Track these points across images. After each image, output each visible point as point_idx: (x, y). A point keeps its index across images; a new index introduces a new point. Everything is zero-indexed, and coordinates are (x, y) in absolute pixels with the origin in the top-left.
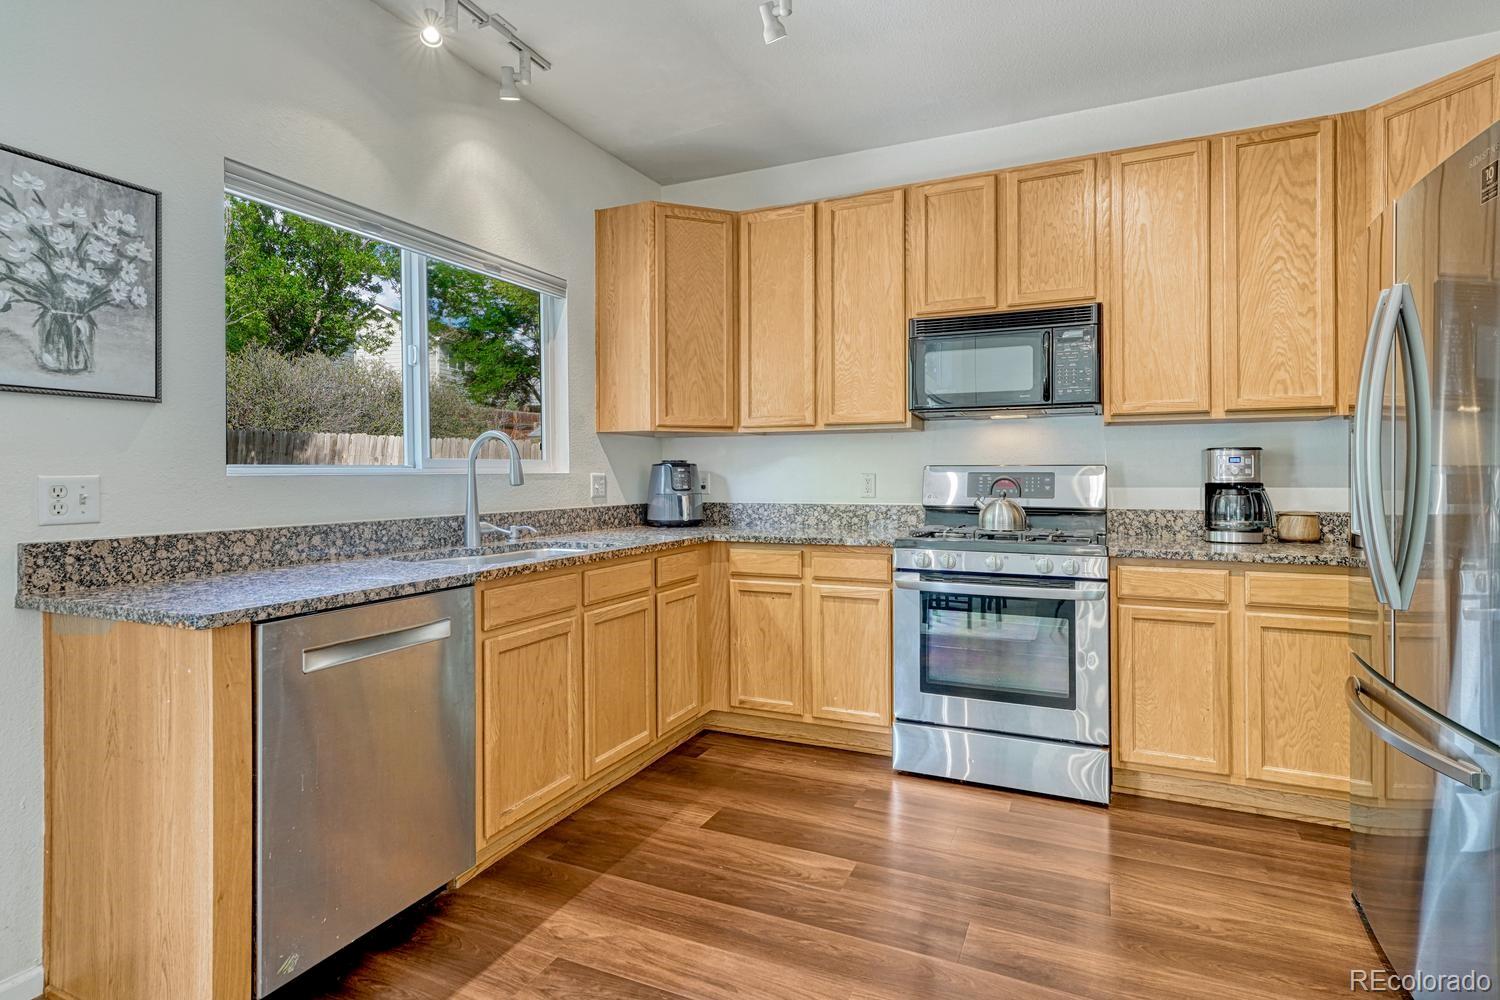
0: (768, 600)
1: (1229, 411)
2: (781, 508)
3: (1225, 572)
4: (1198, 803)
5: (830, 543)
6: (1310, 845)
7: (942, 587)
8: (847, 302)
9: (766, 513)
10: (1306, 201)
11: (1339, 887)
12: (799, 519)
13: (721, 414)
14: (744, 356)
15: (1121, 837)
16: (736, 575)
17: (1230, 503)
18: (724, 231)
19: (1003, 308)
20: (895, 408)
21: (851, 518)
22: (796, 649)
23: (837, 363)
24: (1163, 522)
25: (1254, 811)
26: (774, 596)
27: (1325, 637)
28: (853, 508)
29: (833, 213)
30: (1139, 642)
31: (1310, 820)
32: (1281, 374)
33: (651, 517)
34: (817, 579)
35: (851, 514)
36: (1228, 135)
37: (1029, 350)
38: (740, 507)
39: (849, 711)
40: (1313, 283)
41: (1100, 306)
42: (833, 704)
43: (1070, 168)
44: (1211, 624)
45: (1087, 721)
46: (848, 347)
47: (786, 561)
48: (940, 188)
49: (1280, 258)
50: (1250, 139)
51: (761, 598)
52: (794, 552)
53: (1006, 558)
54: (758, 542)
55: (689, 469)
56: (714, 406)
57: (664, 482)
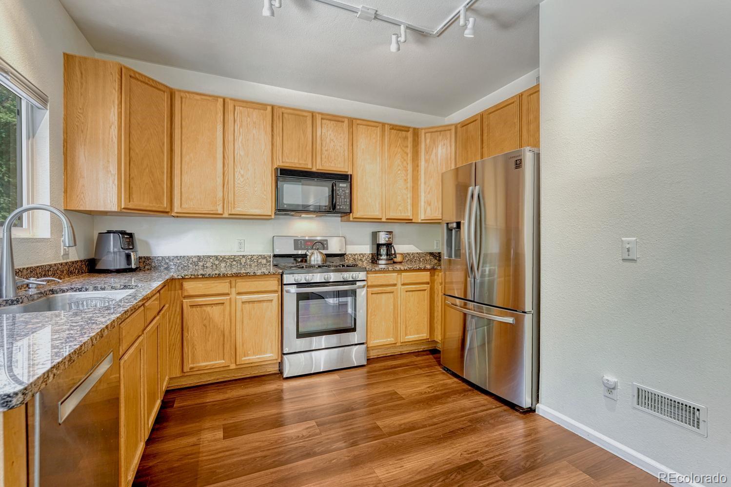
0: (208, 309)
1: (387, 219)
2: (189, 258)
3: (396, 274)
4: (385, 355)
5: (249, 274)
6: (419, 358)
8: (242, 153)
9: (178, 261)
10: (406, 153)
11: (436, 367)
12: (201, 264)
13: (162, 203)
14: (177, 172)
15: (371, 374)
16: (185, 297)
17: (383, 251)
18: (166, 97)
19: (314, 170)
20: (268, 208)
21: (232, 262)
22: (227, 333)
23: (236, 183)
24: (359, 258)
25: (399, 353)
26: (213, 305)
27: (419, 292)
28: (232, 257)
29: (234, 106)
30: (373, 302)
31: (413, 351)
32: (400, 208)
33: (100, 266)
34: (239, 294)
35: (232, 260)
36: (388, 124)
38: (161, 258)
39: (257, 357)
40: (407, 179)
41: (351, 175)
42: (248, 355)
43: (340, 119)
44: (393, 292)
46: (242, 176)
47: (221, 286)
48: (289, 111)
49: (399, 170)
50: (394, 127)
51: (204, 308)
52: (226, 281)
53: (313, 275)
54: (204, 277)
55: (131, 235)
56: (158, 199)
57: (113, 245)
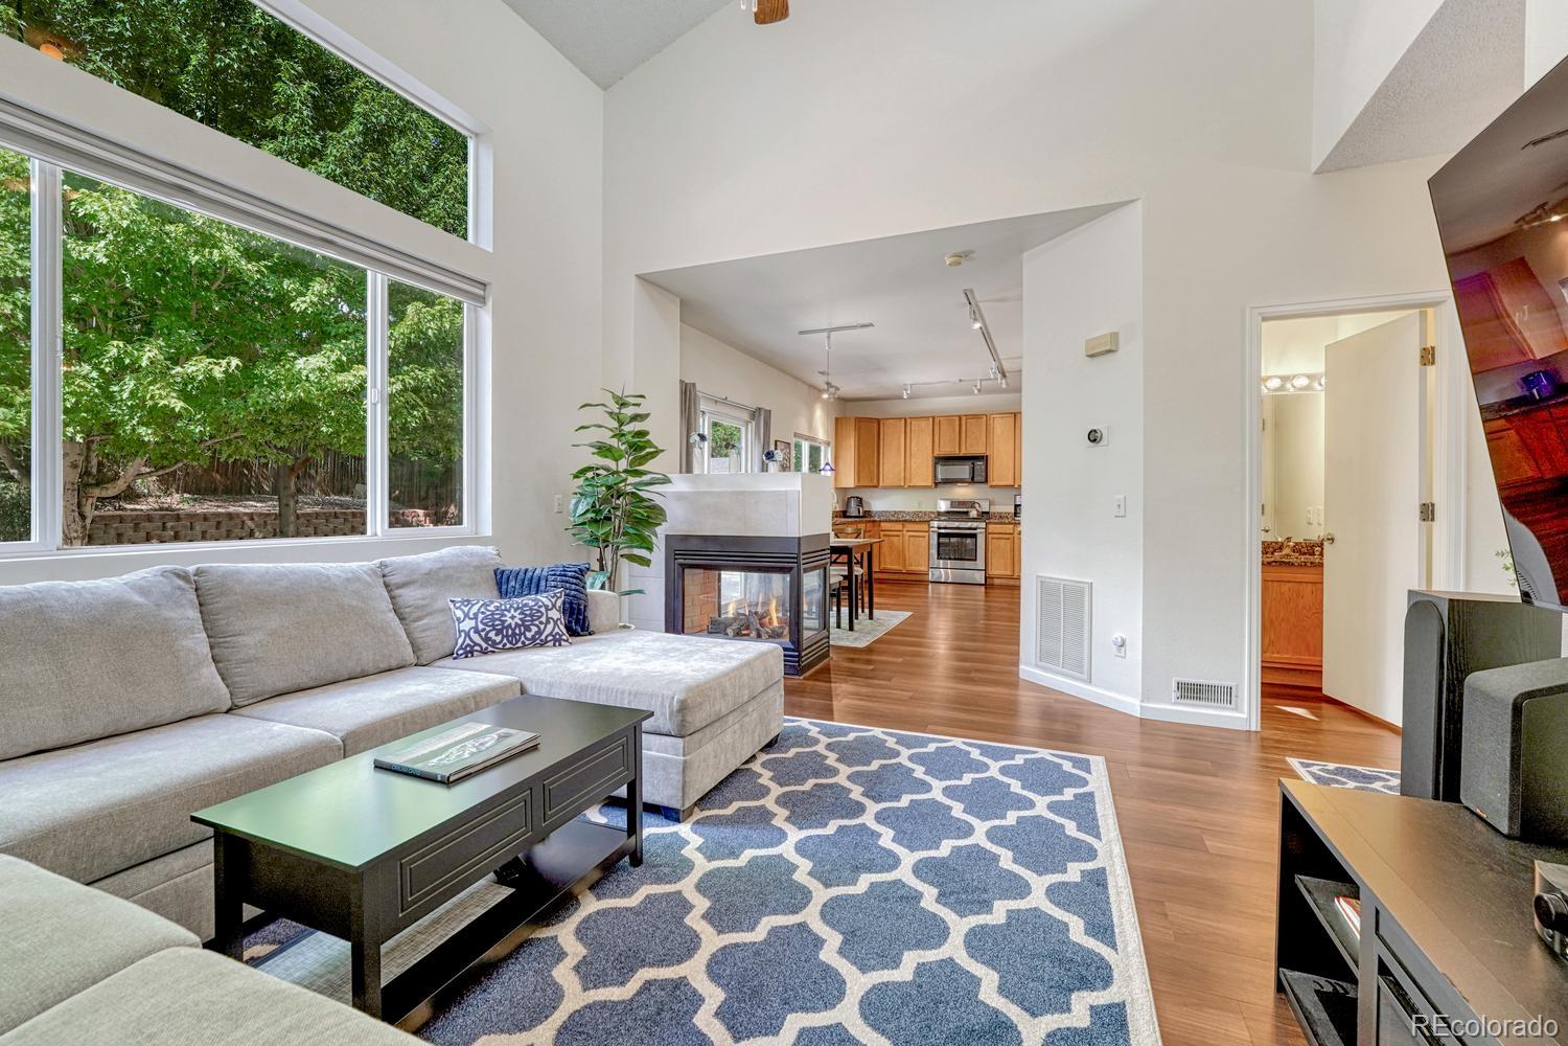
0: (892, 538)
3: (1013, 526)
7: (943, 531)
8: (915, 449)
13: (873, 482)
14: (881, 463)
15: (987, 593)
16: (881, 530)
18: (876, 425)
19: (961, 455)
20: (930, 482)
22: (901, 552)
23: (912, 467)
24: (1005, 515)
26: (895, 537)
28: (916, 511)
29: (911, 420)
30: (993, 544)
33: (848, 515)
34: (908, 531)
37: (967, 467)
38: (876, 511)
39: (916, 568)
41: (988, 456)
42: (912, 567)
43: (980, 416)
45: (980, 564)
46: (915, 463)
47: (898, 526)
48: (943, 417)
51: (890, 537)
52: (901, 524)
54: (891, 521)
55: (861, 499)
56: (872, 480)
57: (853, 503)
